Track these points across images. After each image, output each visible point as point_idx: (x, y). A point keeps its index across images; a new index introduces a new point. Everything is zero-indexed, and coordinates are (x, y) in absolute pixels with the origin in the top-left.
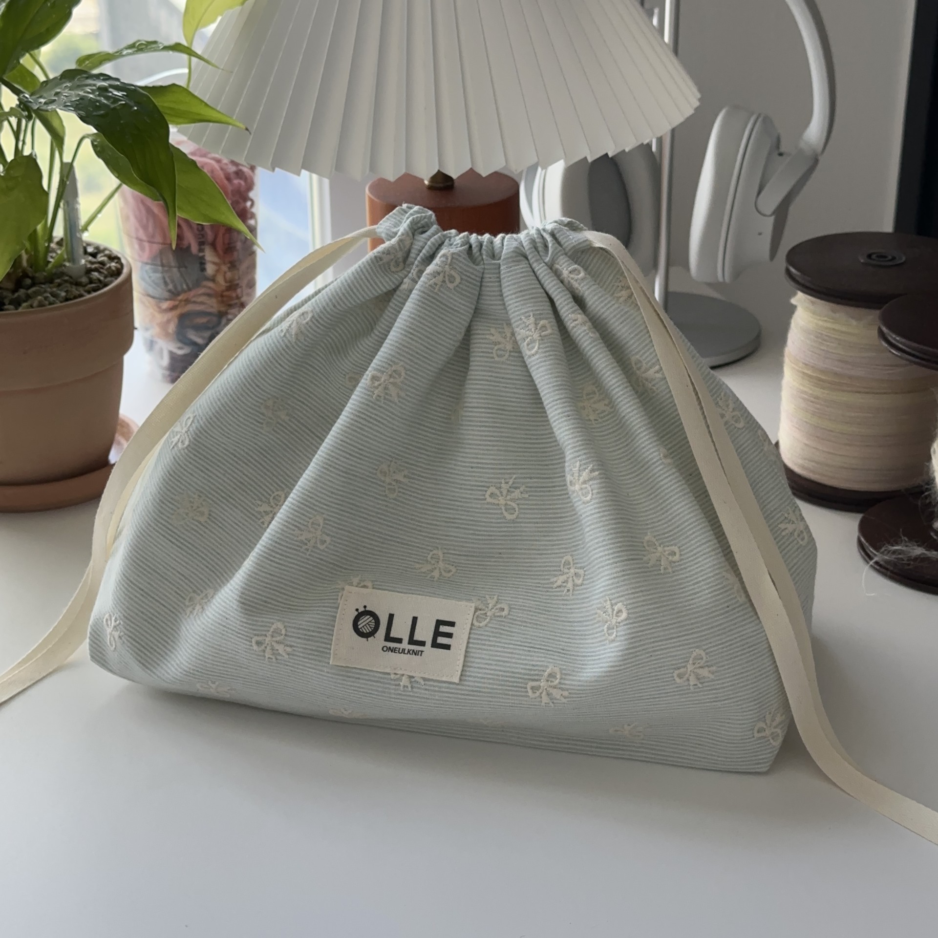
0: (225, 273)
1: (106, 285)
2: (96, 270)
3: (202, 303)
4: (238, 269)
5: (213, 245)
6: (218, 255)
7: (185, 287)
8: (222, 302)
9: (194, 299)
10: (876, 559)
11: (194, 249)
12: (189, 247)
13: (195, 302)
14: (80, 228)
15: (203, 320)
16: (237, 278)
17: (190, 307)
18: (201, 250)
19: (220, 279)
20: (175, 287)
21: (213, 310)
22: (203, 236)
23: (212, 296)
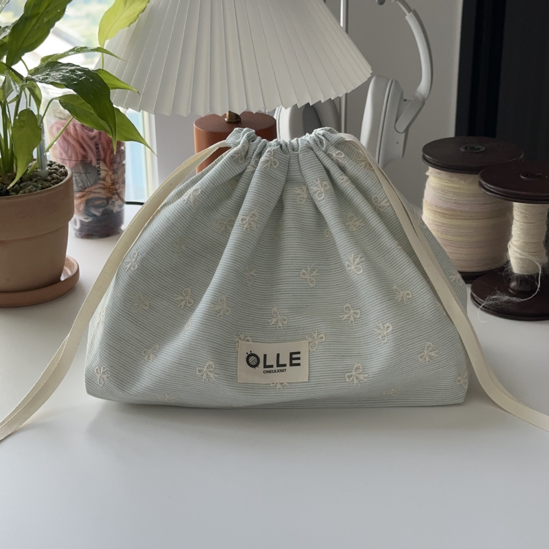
0: (111, 175)
1: (61, 181)
2: (54, 173)
3: (99, 193)
4: (117, 174)
5: (104, 161)
6: (107, 166)
7: (89, 184)
8: (110, 192)
9: (94, 191)
10: (483, 304)
11: (94, 163)
12: (91, 161)
13: (95, 193)
14: (46, 150)
15: (98, 202)
16: (116, 178)
17: (91, 196)
18: (98, 164)
19: (108, 179)
20: (84, 185)
21: (104, 197)
22: (99, 155)
23: (104, 188)
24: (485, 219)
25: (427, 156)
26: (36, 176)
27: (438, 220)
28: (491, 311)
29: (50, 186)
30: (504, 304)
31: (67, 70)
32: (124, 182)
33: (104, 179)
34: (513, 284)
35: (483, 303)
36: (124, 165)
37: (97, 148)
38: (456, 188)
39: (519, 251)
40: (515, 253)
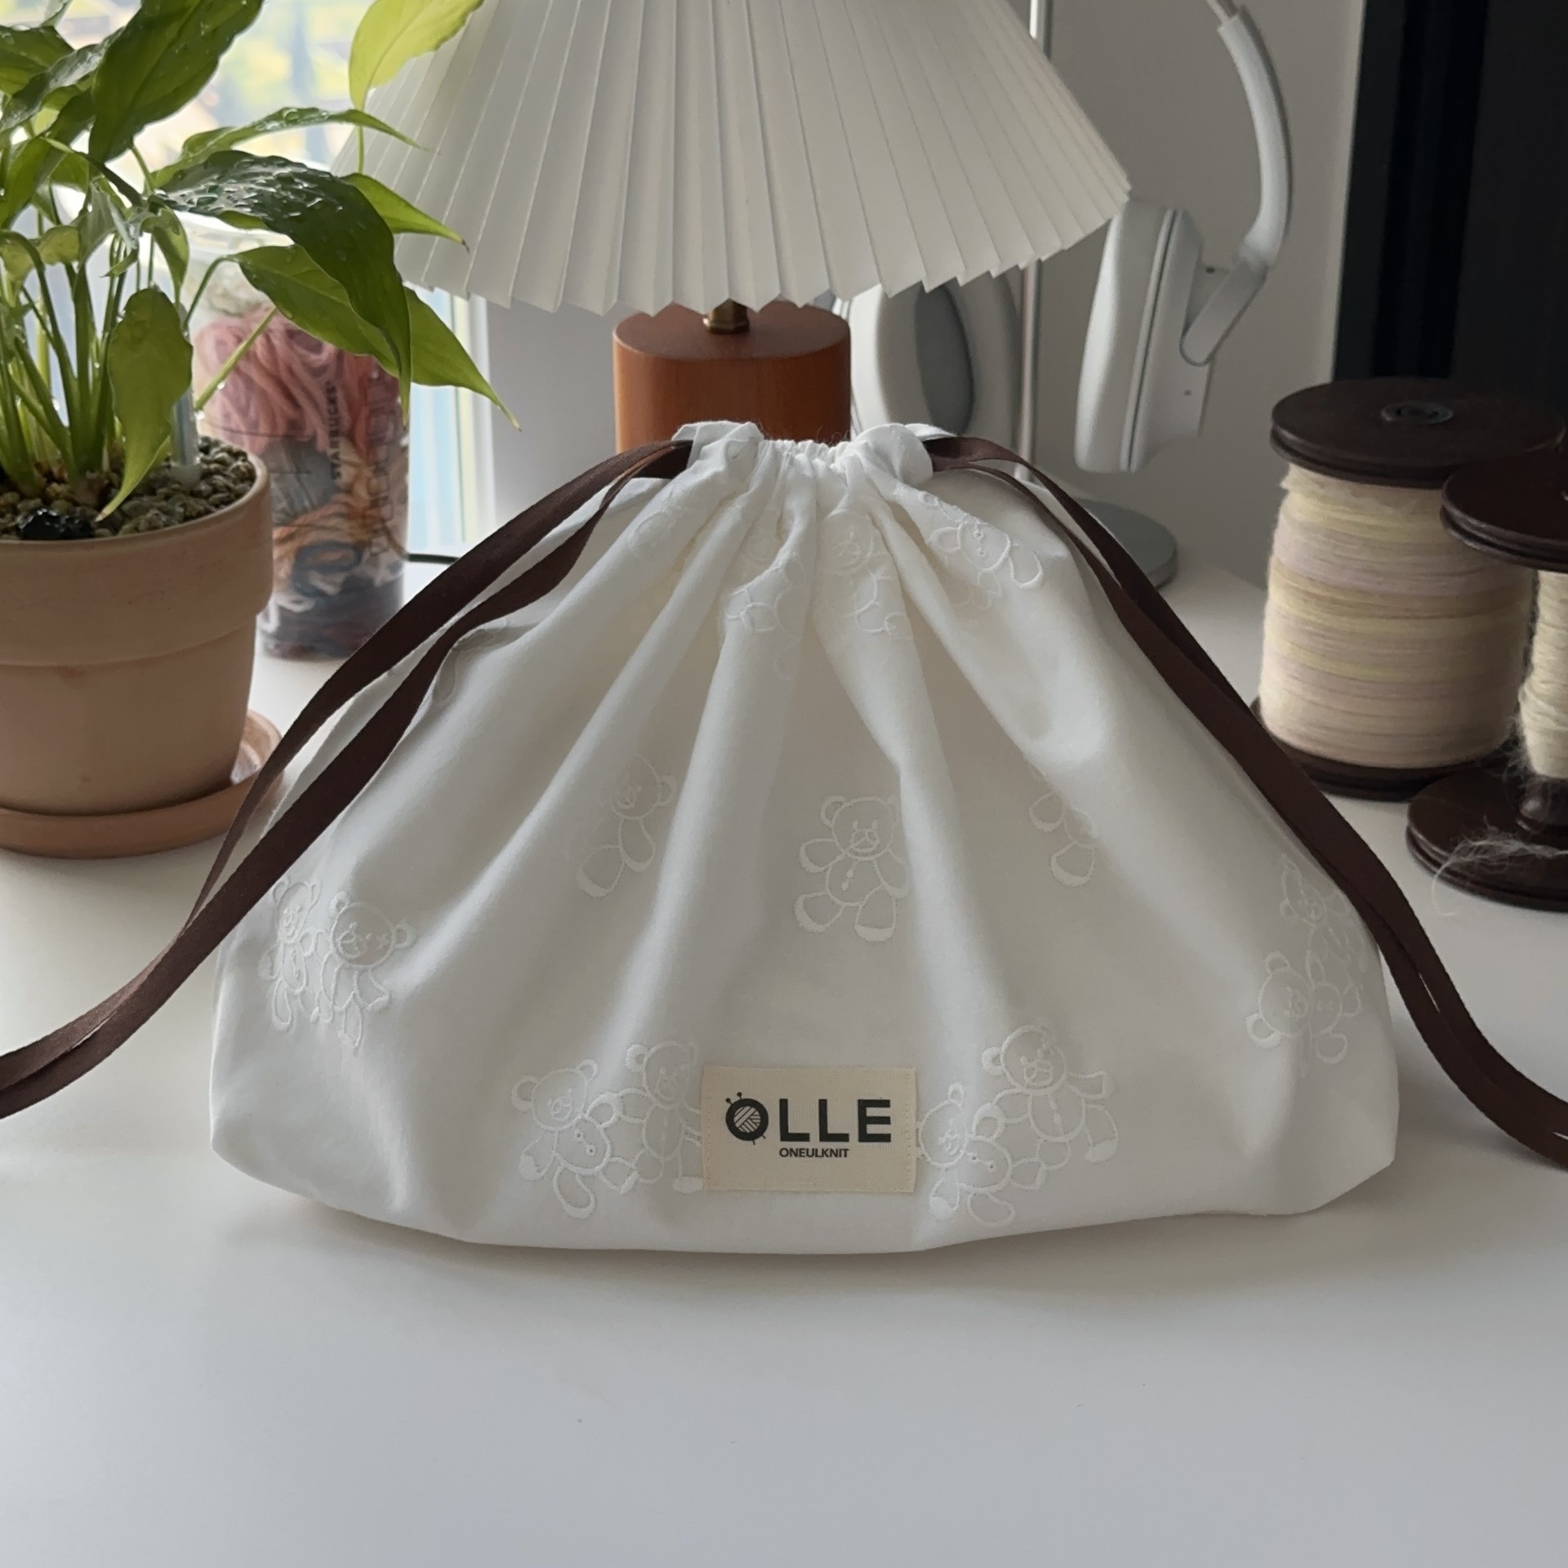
0: (369, 480)
3: (334, 529)
4: (386, 474)
5: (351, 437)
6: (359, 452)
7: (307, 503)
8: (364, 526)
9: (321, 523)
11: (323, 442)
12: (313, 439)
13: (322, 528)
15: (333, 556)
16: (384, 487)
17: (313, 537)
18: (334, 445)
19: (361, 491)
20: (291, 504)
21: (348, 540)
22: (337, 421)
23: (348, 516)
24: (1451, 617)
25: (1287, 435)
26: (165, 481)
27: (1312, 618)
28: (1468, 884)
29: (208, 512)
30: (1507, 864)
31: (271, 178)
32: (404, 500)
33: (349, 490)
34: (1531, 806)
35: (1446, 859)
36: (405, 449)
37: (332, 401)
38: (1371, 527)
39: (1552, 710)
40: (1539, 717)
